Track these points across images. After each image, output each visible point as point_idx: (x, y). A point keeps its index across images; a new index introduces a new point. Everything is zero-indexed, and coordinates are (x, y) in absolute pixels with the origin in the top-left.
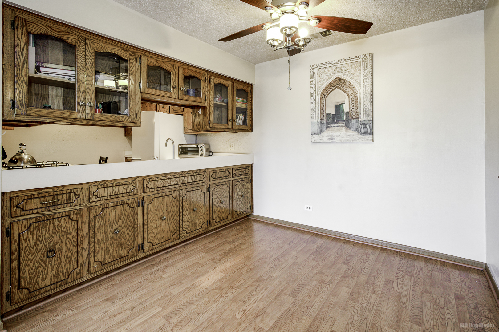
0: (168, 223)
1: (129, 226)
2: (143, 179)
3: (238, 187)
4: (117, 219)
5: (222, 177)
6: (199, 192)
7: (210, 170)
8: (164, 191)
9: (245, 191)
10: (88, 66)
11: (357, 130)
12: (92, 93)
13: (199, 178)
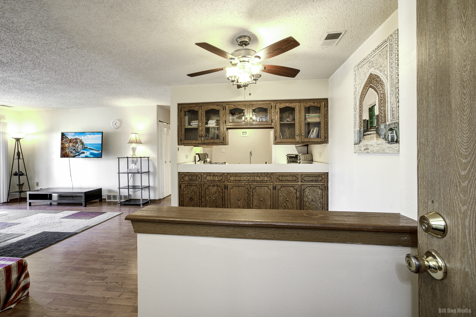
0: (242, 203)
1: (220, 198)
2: (228, 174)
3: (307, 191)
4: (215, 193)
5: (289, 180)
6: (266, 188)
7: (277, 174)
8: (240, 183)
9: (317, 196)
10: (202, 118)
11: (385, 138)
12: (204, 130)
13: (266, 179)
